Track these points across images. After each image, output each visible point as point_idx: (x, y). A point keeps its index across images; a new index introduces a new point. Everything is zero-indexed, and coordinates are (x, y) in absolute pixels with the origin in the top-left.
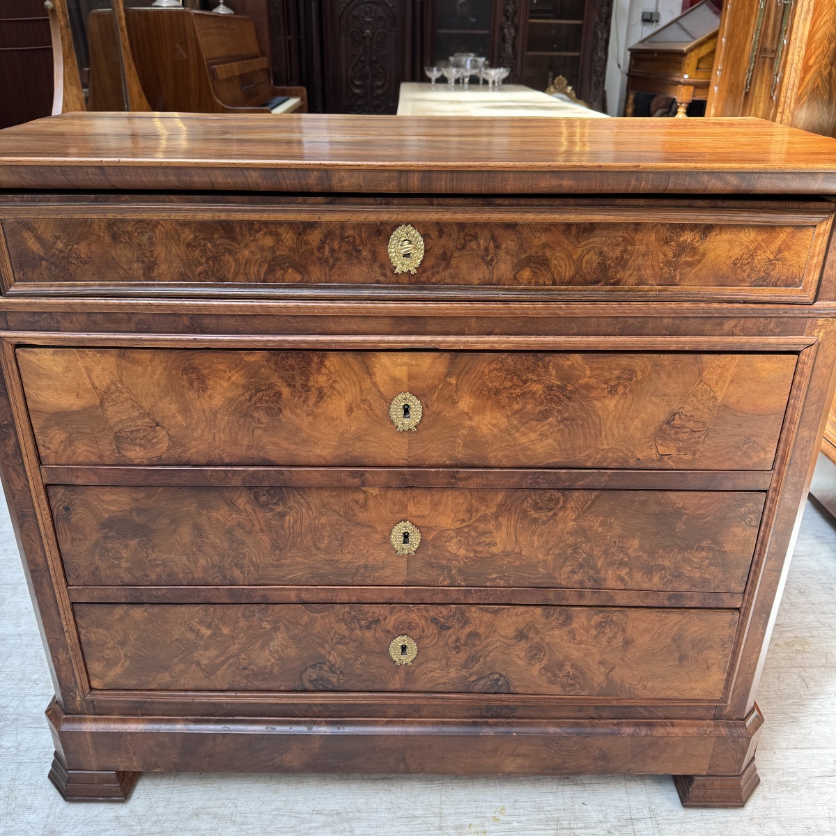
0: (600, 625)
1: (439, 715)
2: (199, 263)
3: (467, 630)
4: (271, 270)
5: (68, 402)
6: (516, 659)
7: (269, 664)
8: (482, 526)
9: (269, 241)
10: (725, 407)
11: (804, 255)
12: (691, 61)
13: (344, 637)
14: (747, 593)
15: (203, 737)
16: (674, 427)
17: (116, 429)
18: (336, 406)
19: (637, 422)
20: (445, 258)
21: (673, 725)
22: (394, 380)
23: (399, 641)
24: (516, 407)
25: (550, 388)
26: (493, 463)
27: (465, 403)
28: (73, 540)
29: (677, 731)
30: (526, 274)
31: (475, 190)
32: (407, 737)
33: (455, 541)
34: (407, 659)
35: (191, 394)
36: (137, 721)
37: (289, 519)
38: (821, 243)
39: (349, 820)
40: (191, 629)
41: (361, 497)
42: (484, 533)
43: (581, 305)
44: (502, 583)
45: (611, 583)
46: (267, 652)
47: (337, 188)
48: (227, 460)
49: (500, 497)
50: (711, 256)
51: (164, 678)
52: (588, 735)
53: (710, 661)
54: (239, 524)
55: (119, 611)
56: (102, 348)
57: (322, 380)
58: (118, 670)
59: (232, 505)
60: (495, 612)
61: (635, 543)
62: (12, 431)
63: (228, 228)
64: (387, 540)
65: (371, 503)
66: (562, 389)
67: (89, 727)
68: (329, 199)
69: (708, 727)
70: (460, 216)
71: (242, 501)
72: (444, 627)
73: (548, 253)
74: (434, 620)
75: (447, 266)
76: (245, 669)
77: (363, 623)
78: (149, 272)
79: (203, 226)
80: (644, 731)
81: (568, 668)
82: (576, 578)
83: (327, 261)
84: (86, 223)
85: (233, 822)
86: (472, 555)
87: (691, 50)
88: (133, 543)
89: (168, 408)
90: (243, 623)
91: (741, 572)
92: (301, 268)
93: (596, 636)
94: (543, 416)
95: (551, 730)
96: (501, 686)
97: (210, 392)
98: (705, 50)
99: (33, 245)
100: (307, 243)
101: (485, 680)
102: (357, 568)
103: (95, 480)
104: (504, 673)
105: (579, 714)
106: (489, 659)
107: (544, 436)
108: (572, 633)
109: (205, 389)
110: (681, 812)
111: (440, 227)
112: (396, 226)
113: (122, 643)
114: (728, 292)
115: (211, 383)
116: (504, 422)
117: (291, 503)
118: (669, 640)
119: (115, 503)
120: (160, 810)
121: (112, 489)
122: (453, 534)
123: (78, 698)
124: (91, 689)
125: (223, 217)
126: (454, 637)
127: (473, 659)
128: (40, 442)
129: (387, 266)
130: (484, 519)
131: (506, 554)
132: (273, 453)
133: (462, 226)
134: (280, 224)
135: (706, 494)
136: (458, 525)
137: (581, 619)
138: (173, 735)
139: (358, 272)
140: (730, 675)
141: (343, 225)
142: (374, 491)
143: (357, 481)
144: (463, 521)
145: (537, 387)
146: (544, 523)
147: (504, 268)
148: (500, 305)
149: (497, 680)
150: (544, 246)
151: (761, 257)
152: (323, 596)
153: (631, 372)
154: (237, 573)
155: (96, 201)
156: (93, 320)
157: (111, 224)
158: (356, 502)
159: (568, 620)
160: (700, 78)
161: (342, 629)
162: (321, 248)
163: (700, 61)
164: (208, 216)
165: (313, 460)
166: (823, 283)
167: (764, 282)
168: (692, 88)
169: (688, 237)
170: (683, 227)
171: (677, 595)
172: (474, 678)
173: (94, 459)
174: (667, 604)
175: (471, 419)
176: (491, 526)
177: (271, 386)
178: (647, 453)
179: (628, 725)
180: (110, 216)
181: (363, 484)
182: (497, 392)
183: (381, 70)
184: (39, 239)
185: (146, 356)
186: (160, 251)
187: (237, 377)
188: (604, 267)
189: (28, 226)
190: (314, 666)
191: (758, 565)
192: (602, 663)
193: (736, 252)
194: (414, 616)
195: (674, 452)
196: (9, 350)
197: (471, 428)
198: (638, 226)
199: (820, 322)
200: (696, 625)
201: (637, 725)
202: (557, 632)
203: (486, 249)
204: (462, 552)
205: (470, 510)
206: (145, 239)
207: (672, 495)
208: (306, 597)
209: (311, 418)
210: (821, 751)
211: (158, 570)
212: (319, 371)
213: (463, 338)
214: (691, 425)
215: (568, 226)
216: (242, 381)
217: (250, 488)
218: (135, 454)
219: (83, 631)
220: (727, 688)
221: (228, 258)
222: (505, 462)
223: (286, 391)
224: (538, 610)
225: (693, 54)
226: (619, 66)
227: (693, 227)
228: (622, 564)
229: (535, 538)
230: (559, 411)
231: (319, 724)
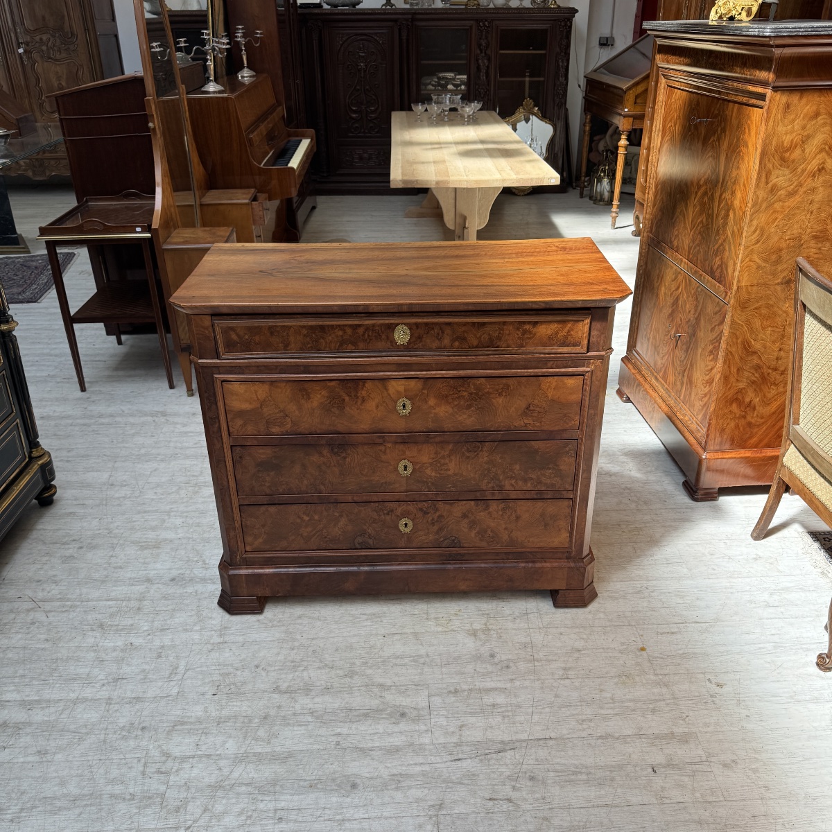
0: (503, 509)
1: (424, 559)
2: (309, 343)
3: (438, 514)
4: (341, 345)
5: (246, 406)
6: (463, 529)
7: (338, 535)
8: (443, 461)
9: (340, 333)
10: (553, 400)
11: (580, 333)
12: (630, 97)
13: (376, 519)
14: (574, 490)
15: (304, 575)
16: (530, 410)
17: (267, 418)
18: (371, 405)
19: (513, 409)
20: (420, 338)
21: (545, 562)
22: (398, 392)
23: (404, 521)
24: (456, 403)
25: (471, 394)
26: (446, 430)
27: (432, 402)
28: (242, 473)
29: (548, 565)
30: (457, 344)
31: (432, 310)
32: (409, 571)
33: (429, 468)
34: (408, 530)
35: (303, 401)
36: (269, 568)
37: (348, 460)
38: (586, 328)
39: (380, 617)
40: (299, 517)
41: (383, 448)
42: (444, 464)
43: (482, 357)
44: (454, 489)
45: (507, 487)
46: (337, 528)
47: (371, 311)
48: (318, 432)
49: (451, 446)
50: (538, 334)
51: (284, 544)
52: (501, 568)
53: (560, 526)
54: (324, 463)
55: (263, 509)
56: (262, 381)
57: (364, 393)
58: (261, 540)
59: (320, 453)
60: (451, 504)
61: (517, 467)
62: (217, 421)
63: (322, 328)
64: (396, 469)
65: (388, 451)
66: (477, 394)
67: (243, 572)
68: (367, 315)
69: (564, 563)
70: (425, 320)
71: (325, 452)
72: (426, 513)
73: (466, 335)
74: (421, 510)
75: (421, 341)
76: (325, 537)
77: (385, 512)
78: (286, 347)
79: (311, 327)
80: (530, 565)
81: (489, 532)
82: (490, 485)
83: (366, 340)
84: (259, 328)
85: (320, 620)
86: (438, 475)
87: (629, 88)
88: (272, 473)
89: (292, 408)
90: (325, 513)
91: (570, 480)
92: (354, 344)
93: (502, 515)
94: (469, 407)
95: (483, 565)
96: (456, 543)
97: (311, 400)
98: (640, 89)
99: (234, 337)
100: (357, 333)
101: (447, 540)
102: (382, 483)
103: (255, 443)
104: (457, 536)
105: (497, 558)
106: (449, 529)
107: (470, 416)
108: (490, 513)
109: (309, 398)
110: (554, 610)
111: (417, 325)
112: (397, 325)
113: (263, 526)
114: (548, 349)
115: (312, 396)
116: (450, 410)
117: (349, 452)
118: (538, 516)
119: (264, 454)
120: (281, 616)
121: (266, 447)
122: (428, 465)
123: (238, 557)
124: (246, 551)
125: (320, 323)
126: (431, 518)
127: (441, 529)
128: (230, 426)
129: (393, 342)
130: (443, 457)
131: (455, 474)
132: (340, 428)
133: (427, 324)
134: (346, 325)
135: (548, 442)
136: (431, 461)
137: (494, 506)
138: (287, 574)
139: (381, 345)
140: (571, 534)
141: (373, 325)
142: (389, 445)
143: (381, 440)
144: (433, 458)
145: (464, 394)
146: (473, 458)
147: (447, 341)
148: (446, 358)
149: (454, 540)
150: (464, 332)
151: (561, 334)
152: (365, 499)
153: (508, 386)
154: (322, 487)
155: (264, 318)
156: (260, 369)
157: (270, 328)
158: (381, 451)
159: (487, 507)
160: (637, 112)
161: (375, 515)
162: (363, 335)
163: (637, 97)
164: (314, 323)
165: (360, 431)
166: (591, 345)
167: (564, 344)
168: (631, 119)
169: (527, 327)
170: (524, 323)
171: (540, 492)
172: (442, 539)
173: (256, 433)
174: (535, 497)
175: (435, 409)
176: (447, 461)
177: (340, 396)
178: (519, 423)
179: (522, 562)
180: (270, 324)
181: (384, 442)
182: (447, 396)
183: (374, 97)
184: (237, 335)
185: (283, 384)
186: (292, 339)
187: (324, 393)
188: (491, 340)
189: (232, 329)
190: (360, 535)
191: (578, 476)
192: (506, 529)
193: (549, 332)
194: (411, 508)
195: (532, 422)
196: (219, 383)
197: (435, 413)
198: (504, 323)
199: (592, 361)
200: (551, 508)
201: (527, 562)
202: (482, 514)
203: (438, 334)
204: (433, 474)
205: (436, 453)
206: (285, 334)
207: (533, 443)
208: (356, 499)
209: (358, 411)
210: (634, 582)
211: (284, 487)
212: (362, 389)
213: (429, 373)
214: (538, 409)
215: (474, 323)
216: (327, 395)
217: (329, 445)
218: (275, 430)
219: (244, 520)
220: (571, 541)
221: (322, 340)
222: (452, 429)
223: (347, 398)
224: (473, 503)
225: (631, 92)
226: (579, 86)
227: (529, 323)
228: (512, 477)
229: (469, 466)
230: (476, 405)
231: (363, 566)
